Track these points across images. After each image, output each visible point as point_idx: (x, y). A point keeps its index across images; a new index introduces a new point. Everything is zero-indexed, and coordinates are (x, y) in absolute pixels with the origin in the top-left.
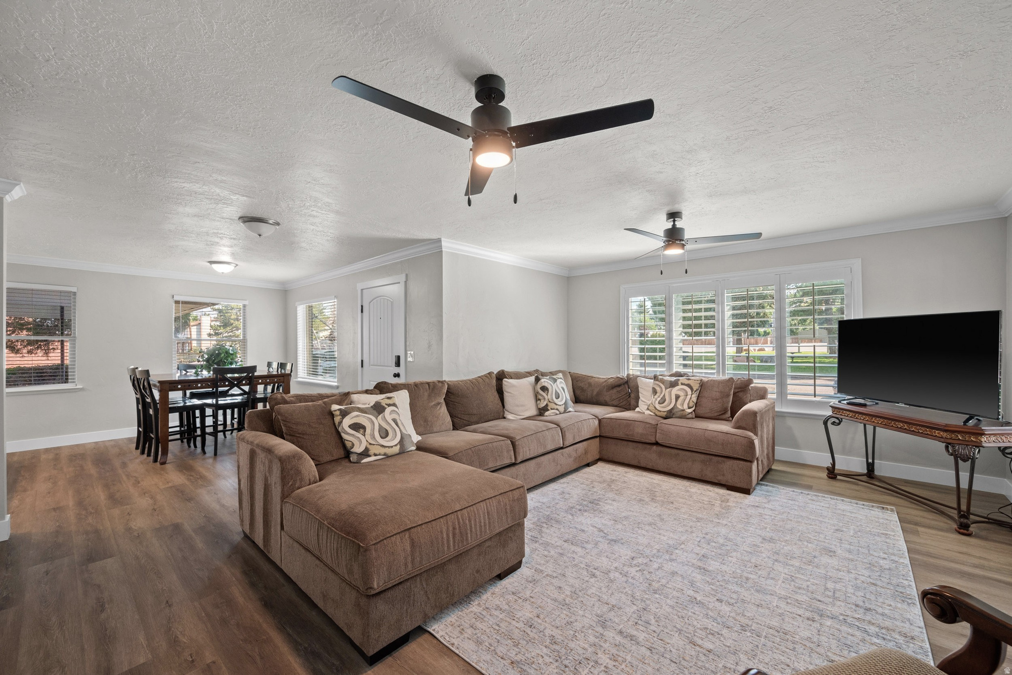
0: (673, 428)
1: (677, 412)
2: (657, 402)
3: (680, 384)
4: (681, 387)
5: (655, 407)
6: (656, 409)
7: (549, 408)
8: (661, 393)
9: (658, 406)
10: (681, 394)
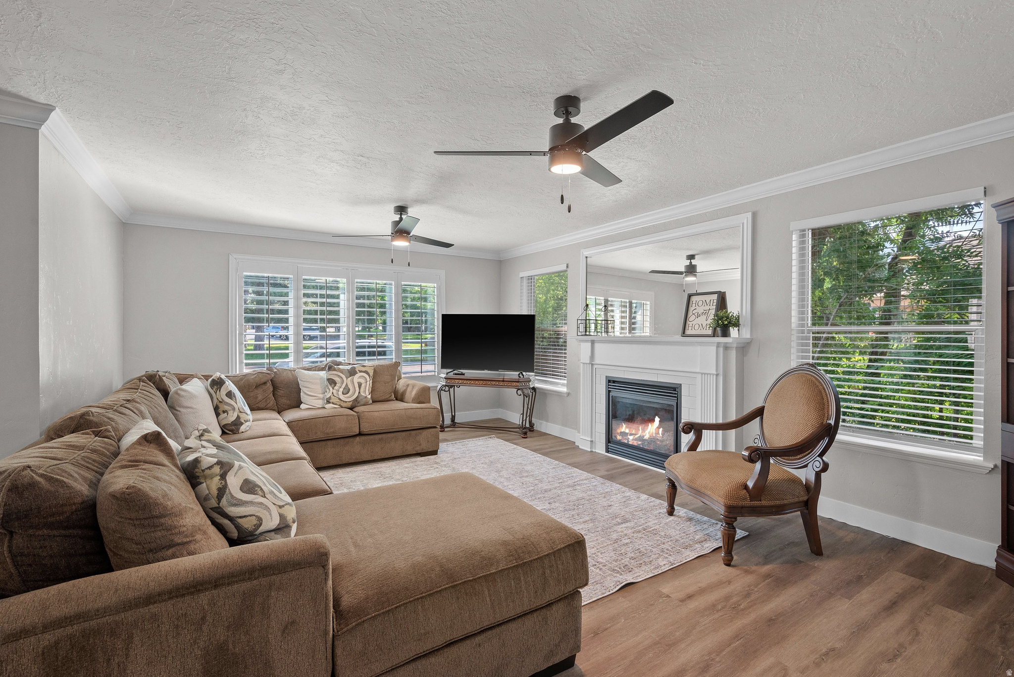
0: (376, 414)
1: (362, 400)
2: (340, 393)
3: (358, 372)
4: (359, 374)
5: (340, 399)
6: (341, 400)
7: (243, 421)
8: (342, 383)
9: (342, 397)
10: (362, 381)
